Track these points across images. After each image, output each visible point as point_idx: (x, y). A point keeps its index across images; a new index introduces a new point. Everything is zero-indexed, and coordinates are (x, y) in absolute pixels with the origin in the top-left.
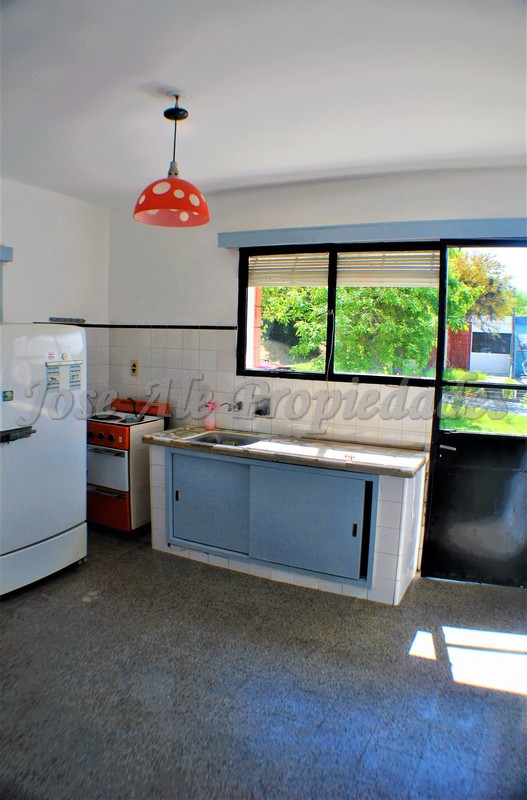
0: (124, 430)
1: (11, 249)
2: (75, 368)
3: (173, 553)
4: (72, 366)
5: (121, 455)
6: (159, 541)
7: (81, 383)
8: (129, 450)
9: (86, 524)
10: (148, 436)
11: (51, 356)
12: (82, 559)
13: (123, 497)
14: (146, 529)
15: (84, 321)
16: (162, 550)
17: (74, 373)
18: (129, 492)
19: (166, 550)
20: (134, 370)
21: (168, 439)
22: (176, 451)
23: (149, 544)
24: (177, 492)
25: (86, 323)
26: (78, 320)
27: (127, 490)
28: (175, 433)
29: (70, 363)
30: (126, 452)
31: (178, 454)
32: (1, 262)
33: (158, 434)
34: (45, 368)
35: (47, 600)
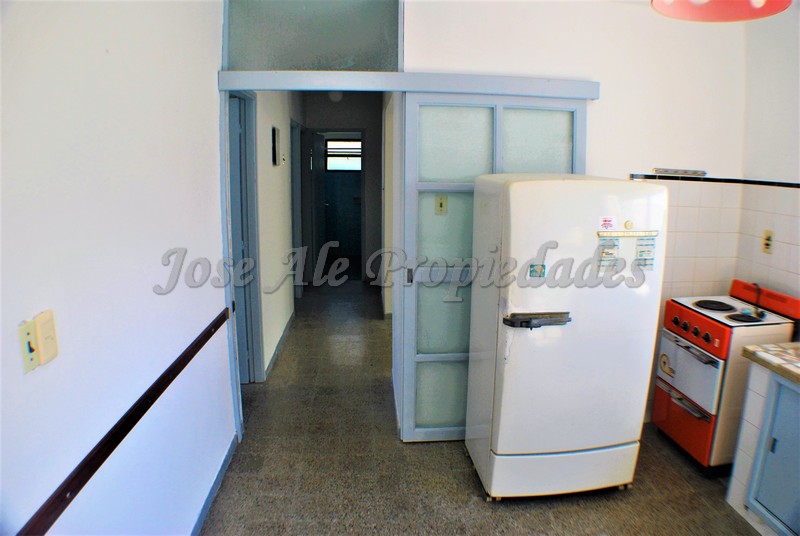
0: (724, 331)
1: (598, 83)
2: (647, 241)
3: (749, 521)
4: (641, 239)
5: (714, 363)
6: (737, 493)
7: (655, 262)
8: (725, 360)
9: (638, 445)
10: (751, 348)
11: (607, 223)
12: (625, 486)
13: (706, 419)
14: (725, 471)
15: (704, 173)
16: (737, 510)
17: (643, 248)
18: (716, 416)
19: (741, 512)
20: (768, 239)
21: (776, 361)
22: (783, 381)
23: (724, 491)
24: (775, 440)
25: (707, 176)
26: (695, 172)
27: (713, 412)
28: (796, 349)
29: (638, 234)
30: (721, 362)
31: (788, 388)
32: (585, 99)
33: (771, 347)
34: (597, 238)
35: (548, 523)
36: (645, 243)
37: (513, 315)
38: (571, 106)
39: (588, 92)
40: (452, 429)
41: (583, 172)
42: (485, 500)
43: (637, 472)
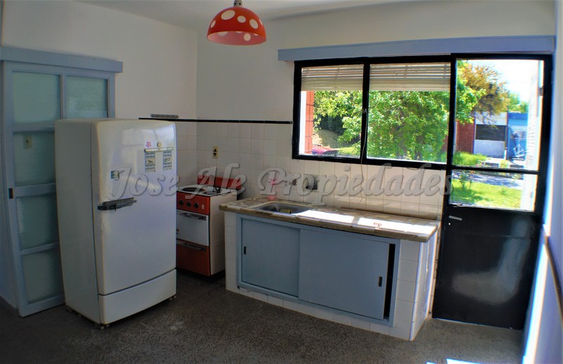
0: (206, 200)
1: (122, 63)
3: (241, 293)
4: (165, 152)
5: (203, 218)
6: (231, 284)
7: (172, 164)
8: (209, 215)
9: (175, 270)
10: (223, 205)
11: (148, 144)
12: (173, 297)
13: (205, 250)
14: (221, 275)
16: (233, 291)
17: (167, 157)
19: (237, 291)
20: (215, 150)
21: (238, 208)
22: (244, 216)
23: (224, 285)
24: (245, 248)
25: (179, 118)
26: (173, 116)
27: (208, 245)
28: (244, 202)
29: (164, 149)
30: (207, 217)
31: (246, 219)
32: (114, 72)
33: (232, 203)
34: (144, 153)
35: (144, 328)
36: (167, 154)
37: (105, 203)
38: (106, 76)
39: (117, 67)
40: (53, 298)
41: (114, 116)
42: (100, 329)
43: (178, 288)
